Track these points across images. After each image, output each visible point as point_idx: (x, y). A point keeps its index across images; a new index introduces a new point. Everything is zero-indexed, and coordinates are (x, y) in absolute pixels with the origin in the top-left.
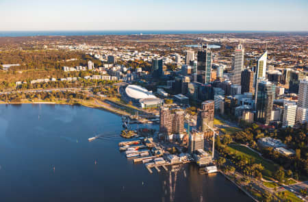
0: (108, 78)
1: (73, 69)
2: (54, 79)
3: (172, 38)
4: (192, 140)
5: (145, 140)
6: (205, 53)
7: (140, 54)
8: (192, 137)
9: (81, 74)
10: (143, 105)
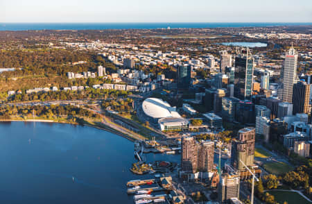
0: (122, 88)
1: (79, 76)
2: (55, 89)
3: (207, 33)
4: (224, 184)
5: (162, 179)
6: (244, 60)
7: (164, 55)
8: (224, 180)
9: (89, 82)
10: (162, 127)
